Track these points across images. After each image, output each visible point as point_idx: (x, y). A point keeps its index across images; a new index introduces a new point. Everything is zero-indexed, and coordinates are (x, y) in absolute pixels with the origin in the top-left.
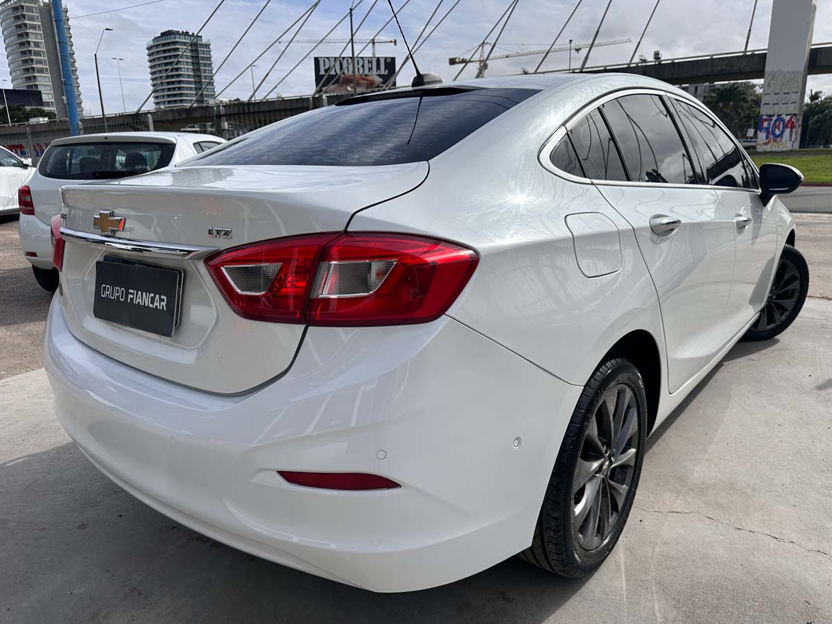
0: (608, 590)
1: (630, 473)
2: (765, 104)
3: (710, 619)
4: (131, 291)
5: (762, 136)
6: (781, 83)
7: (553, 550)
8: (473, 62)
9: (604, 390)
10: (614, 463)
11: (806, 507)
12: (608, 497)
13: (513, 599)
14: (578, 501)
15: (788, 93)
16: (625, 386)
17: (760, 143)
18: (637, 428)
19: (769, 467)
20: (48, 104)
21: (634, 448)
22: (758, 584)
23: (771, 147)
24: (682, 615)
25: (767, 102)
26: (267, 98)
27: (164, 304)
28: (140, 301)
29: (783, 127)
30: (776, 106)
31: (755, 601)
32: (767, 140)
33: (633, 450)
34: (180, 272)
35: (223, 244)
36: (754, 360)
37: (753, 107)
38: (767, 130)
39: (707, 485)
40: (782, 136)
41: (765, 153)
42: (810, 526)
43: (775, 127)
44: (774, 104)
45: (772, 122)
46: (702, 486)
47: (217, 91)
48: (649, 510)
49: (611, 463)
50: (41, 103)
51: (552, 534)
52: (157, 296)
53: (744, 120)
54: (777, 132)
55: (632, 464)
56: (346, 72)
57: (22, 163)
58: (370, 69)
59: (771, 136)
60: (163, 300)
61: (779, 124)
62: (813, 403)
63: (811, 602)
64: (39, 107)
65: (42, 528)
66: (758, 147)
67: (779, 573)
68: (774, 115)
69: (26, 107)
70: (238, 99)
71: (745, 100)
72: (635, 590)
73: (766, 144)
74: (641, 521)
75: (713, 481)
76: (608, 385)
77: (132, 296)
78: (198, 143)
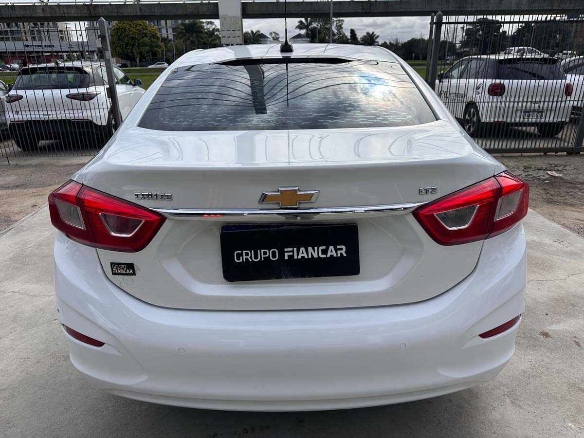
2: (223, 37)
4: (287, 250)
6: (229, 23)
15: (234, 30)
27: (342, 252)
28: (304, 255)
44: (228, 37)
52: (331, 247)
60: (340, 249)
77: (290, 253)
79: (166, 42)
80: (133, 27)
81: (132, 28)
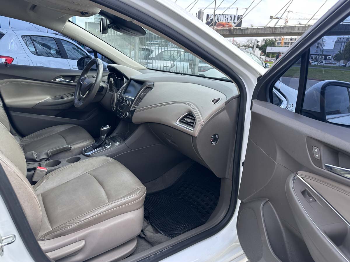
8: (281, 19)
56: (220, 21)
58: (231, 20)
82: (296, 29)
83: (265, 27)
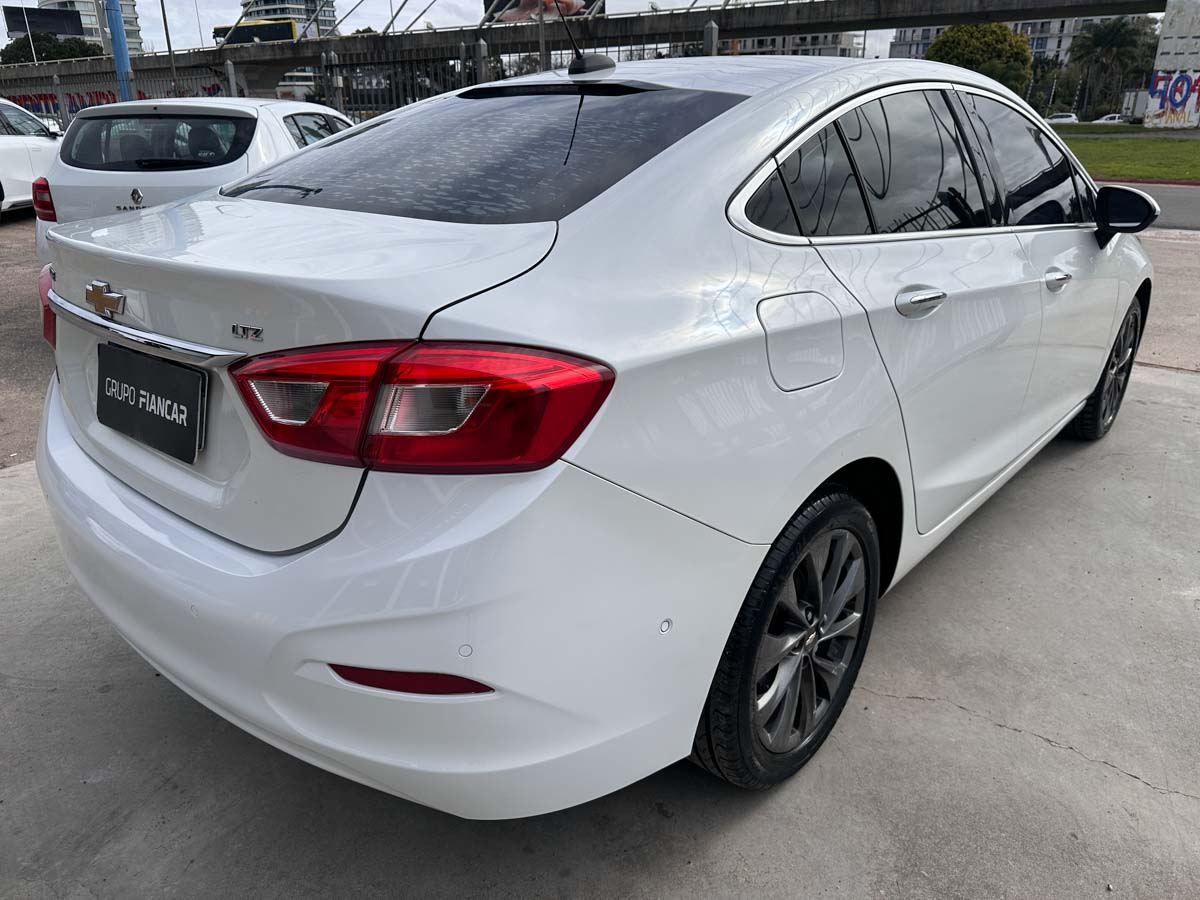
0: (803, 807)
1: (850, 647)
2: (1162, 54)
3: (935, 854)
4: (142, 392)
5: (1154, 103)
6: (1190, 20)
7: (723, 756)
9: (808, 541)
10: (824, 635)
11: (1102, 697)
12: (811, 681)
13: (673, 815)
14: (762, 690)
16: (845, 531)
17: (1151, 114)
18: (863, 585)
19: (1062, 635)
20: (90, 32)
21: (857, 612)
22: (1010, 806)
23: (1166, 122)
24: (898, 845)
25: (1165, 51)
26: (411, 29)
27: (184, 417)
28: (154, 408)
29: (1188, 90)
30: (1180, 56)
31: (1002, 832)
32: (1161, 111)
33: (857, 615)
34: (203, 374)
35: (250, 347)
36: (1072, 470)
37: (1147, 56)
38: (1163, 94)
39: (967, 660)
40: (1185, 104)
41: (1157, 130)
42: (1101, 725)
43: (1176, 89)
44: (1176, 54)
45: (1172, 82)
46: (961, 661)
47: (339, 16)
48: (880, 693)
49: (819, 635)
50: (80, 30)
51: (722, 735)
52: (175, 405)
53: (1132, 76)
54: (1178, 98)
55: (855, 633)
57: (48, 130)
59: (1168, 105)
60: (182, 412)
61: (1183, 84)
62: (1144, 540)
63: (1080, 836)
64: (78, 37)
65: (53, 688)
66: (1147, 120)
67: (1043, 792)
68: (1174, 72)
69: (59, 36)
70: (369, 30)
71: (1134, 44)
72: (841, 808)
73: (1159, 116)
74: (866, 709)
75: (978, 653)
76: (817, 532)
77: (144, 400)
78: (292, 116)
79: (1046, 68)
80: (977, 39)
81: (974, 40)
82: (792, 14)
83: (691, 11)
